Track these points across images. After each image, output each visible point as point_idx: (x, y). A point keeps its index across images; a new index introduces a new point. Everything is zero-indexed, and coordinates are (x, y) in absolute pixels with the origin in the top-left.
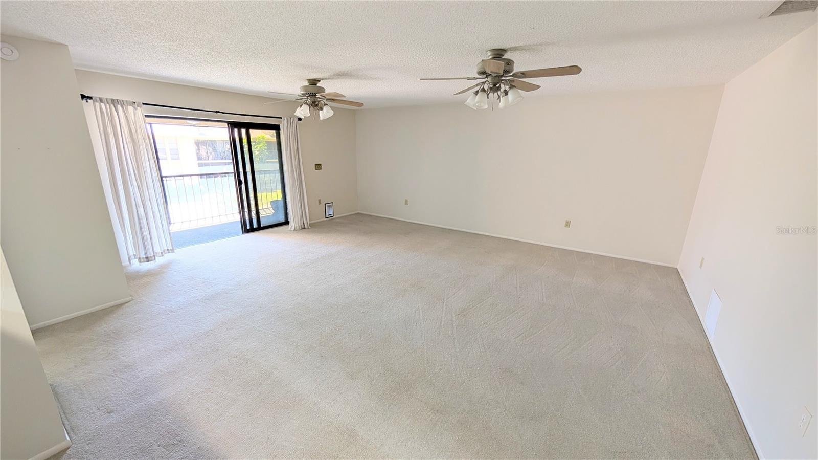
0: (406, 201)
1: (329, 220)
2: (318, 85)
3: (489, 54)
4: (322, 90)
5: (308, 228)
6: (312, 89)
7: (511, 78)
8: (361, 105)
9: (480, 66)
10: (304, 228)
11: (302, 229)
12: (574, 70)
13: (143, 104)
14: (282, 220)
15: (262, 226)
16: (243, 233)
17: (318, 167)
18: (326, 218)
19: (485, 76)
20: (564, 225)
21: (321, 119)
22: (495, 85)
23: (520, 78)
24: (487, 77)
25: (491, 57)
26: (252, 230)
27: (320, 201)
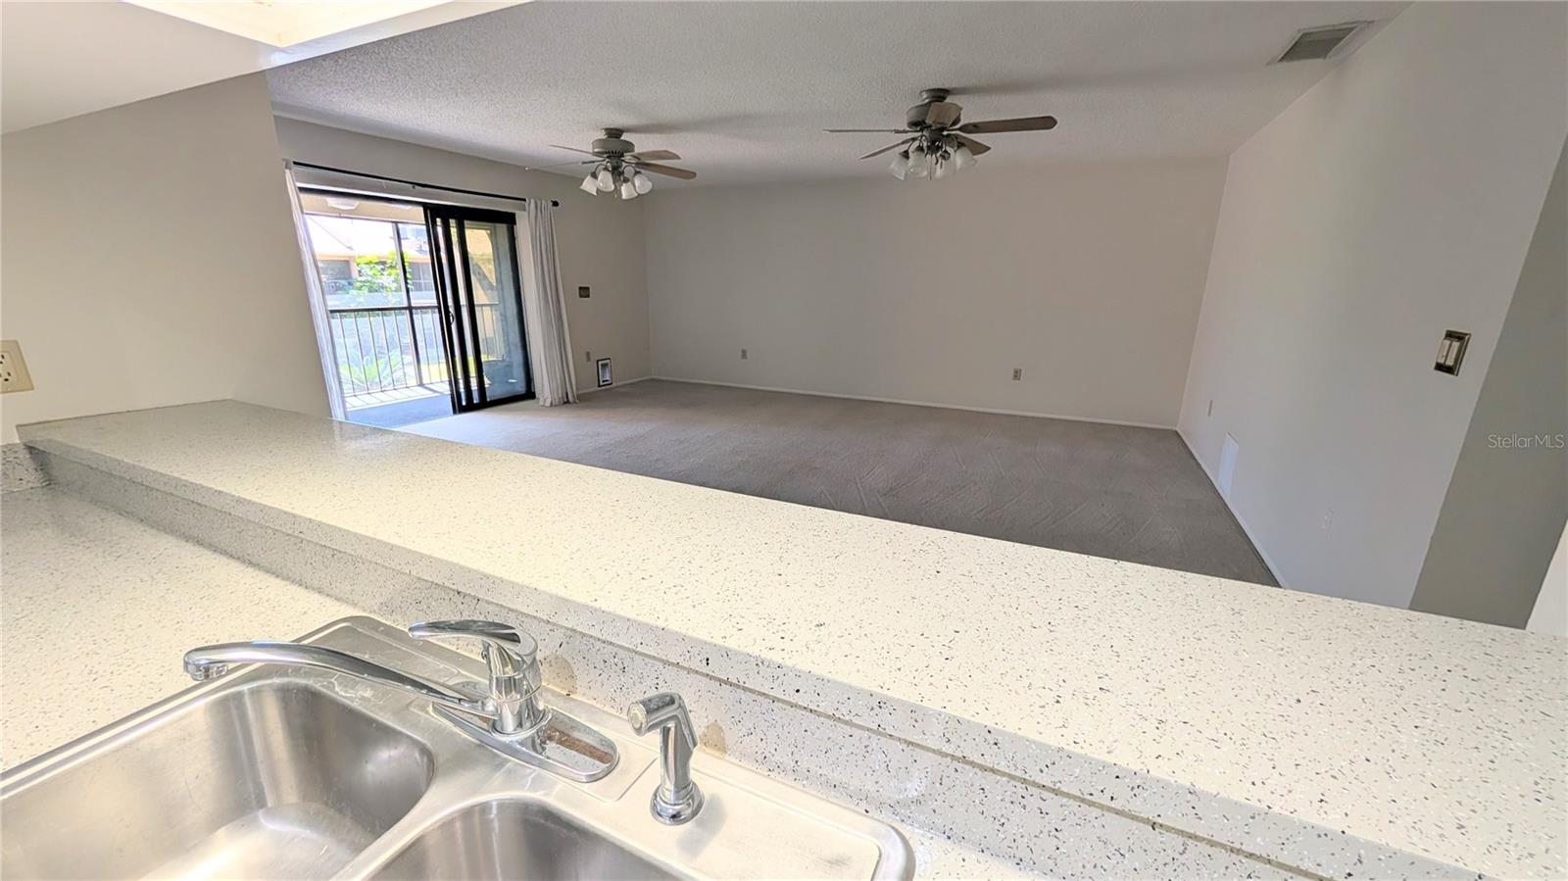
0: (744, 353)
1: (607, 389)
2: (622, 138)
3: (925, 96)
4: (629, 146)
5: (575, 402)
6: (614, 145)
7: (958, 132)
8: (693, 175)
9: (912, 113)
10: (568, 402)
11: (565, 403)
12: (1048, 123)
13: (295, 163)
14: (521, 389)
15: (488, 400)
16: (455, 412)
17: (584, 292)
18: (599, 386)
19: (919, 129)
20: (1012, 376)
21: (624, 197)
22: (933, 143)
23: (970, 132)
24: (922, 130)
25: (927, 101)
26: (470, 407)
27: (588, 354)
